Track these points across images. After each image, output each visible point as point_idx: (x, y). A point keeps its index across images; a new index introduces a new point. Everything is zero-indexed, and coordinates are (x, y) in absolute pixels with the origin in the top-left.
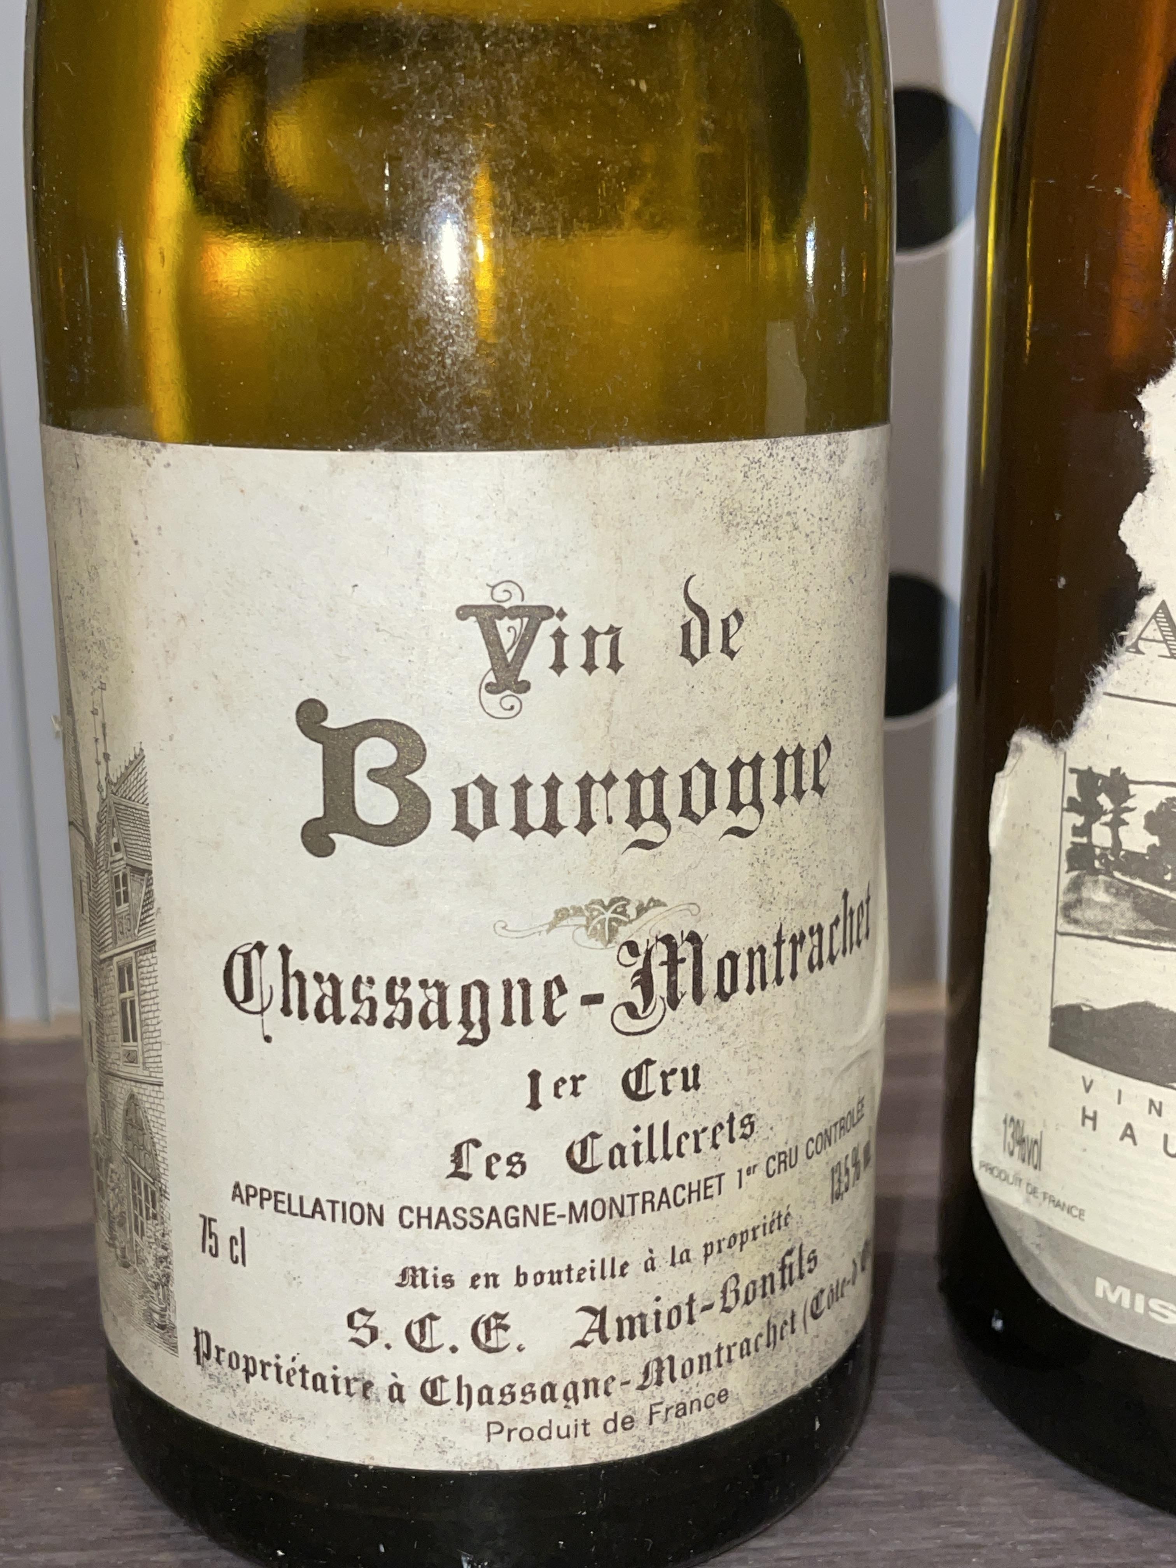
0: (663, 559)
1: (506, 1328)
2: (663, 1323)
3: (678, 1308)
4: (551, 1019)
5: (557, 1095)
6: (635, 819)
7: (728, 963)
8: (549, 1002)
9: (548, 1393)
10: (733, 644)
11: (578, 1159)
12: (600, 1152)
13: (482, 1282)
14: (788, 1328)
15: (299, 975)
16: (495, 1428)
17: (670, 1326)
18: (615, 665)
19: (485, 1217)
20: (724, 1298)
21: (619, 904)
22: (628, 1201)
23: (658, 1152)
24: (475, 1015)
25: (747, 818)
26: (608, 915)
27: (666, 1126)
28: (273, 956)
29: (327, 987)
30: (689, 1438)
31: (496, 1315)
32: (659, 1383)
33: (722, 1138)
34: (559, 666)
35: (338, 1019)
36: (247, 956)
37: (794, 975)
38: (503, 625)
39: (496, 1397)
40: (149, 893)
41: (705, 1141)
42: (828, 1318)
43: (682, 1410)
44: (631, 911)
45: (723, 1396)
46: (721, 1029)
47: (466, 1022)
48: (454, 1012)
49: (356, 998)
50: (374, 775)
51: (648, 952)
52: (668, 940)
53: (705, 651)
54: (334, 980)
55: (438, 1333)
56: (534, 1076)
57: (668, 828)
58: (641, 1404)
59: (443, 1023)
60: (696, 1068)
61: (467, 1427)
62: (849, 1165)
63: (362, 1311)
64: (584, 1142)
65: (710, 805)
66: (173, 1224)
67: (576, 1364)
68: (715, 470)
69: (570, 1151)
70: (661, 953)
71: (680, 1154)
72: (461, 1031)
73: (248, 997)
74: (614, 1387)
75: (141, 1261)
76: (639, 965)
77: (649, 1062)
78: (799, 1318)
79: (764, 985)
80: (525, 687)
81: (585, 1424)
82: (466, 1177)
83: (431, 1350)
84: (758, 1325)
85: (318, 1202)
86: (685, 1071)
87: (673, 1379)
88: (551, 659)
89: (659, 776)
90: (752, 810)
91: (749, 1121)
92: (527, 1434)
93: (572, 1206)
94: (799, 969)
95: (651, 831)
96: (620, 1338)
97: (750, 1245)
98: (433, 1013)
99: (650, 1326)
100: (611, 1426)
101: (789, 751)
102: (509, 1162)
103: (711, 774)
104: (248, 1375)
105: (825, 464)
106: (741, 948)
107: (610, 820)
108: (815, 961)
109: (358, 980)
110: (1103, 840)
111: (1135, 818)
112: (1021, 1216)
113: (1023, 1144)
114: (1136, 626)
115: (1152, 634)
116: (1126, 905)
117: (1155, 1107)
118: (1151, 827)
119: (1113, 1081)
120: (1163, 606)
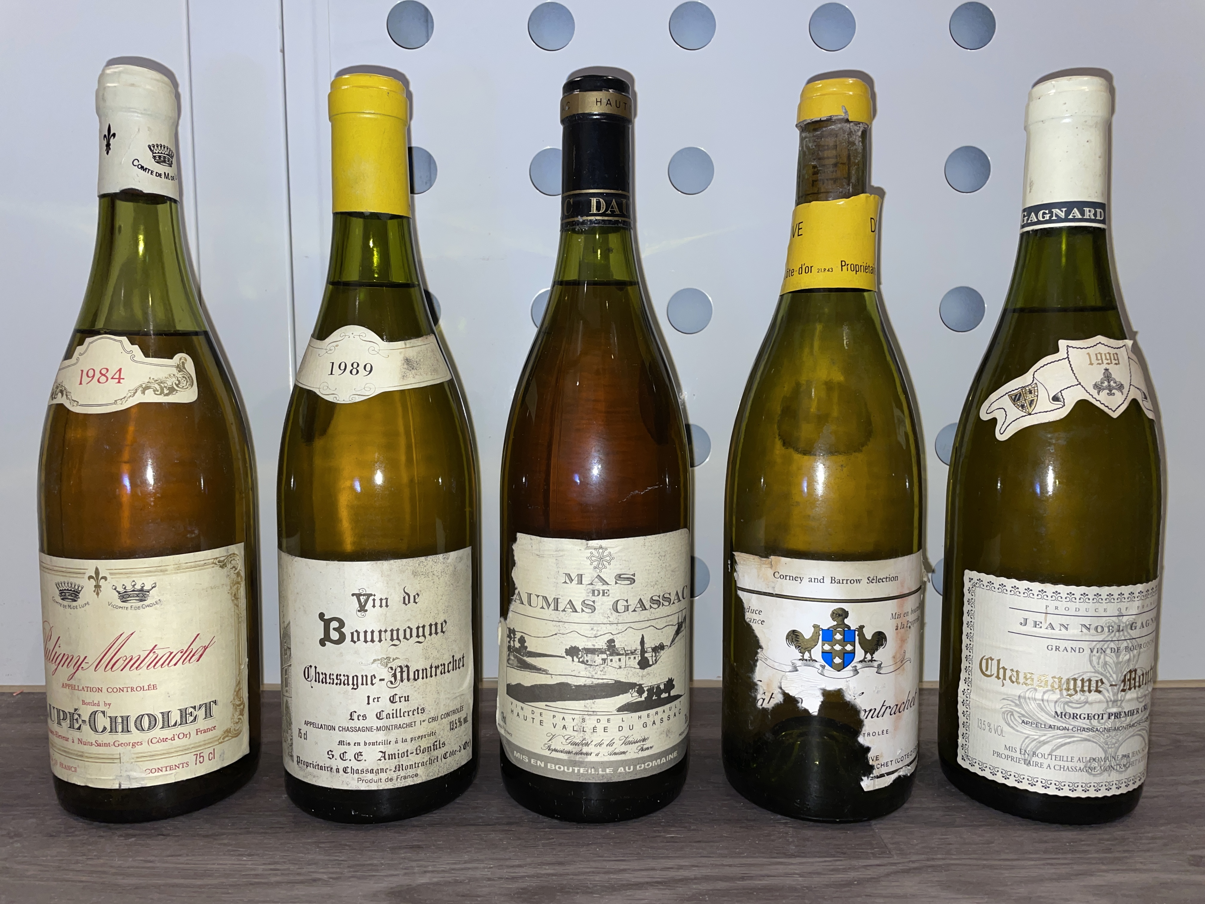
0: (398, 583)
1: (362, 755)
2: (400, 756)
3: (404, 753)
4: (372, 684)
5: (374, 701)
6: (392, 640)
7: (416, 672)
8: (372, 680)
9: (372, 771)
10: (417, 601)
11: (378, 716)
12: (384, 715)
13: (356, 744)
14: (436, 760)
15: (318, 673)
16: (359, 779)
17: (402, 757)
18: (387, 606)
19: (357, 729)
20: (417, 751)
21: (388, 658)
22: (391, 727)
23: (398, 715)
24: (355, 683)
25: (421, 639)
26: (386, 661)
27: (400, 709)
28: (313, 668)
29: (324, 676)
30: (407, 784)
31: (360, 752)
32: (399, 770)
33: (415, 713)
34: (374, 606)
35: (326, 683)
36: (308, 668)
37: (436, 675)
38: (361, 597)
39: (360, 772)
40: (290, 653)
41: (411, 713)
42: (449, 759)
43: (405, 778)
44: (391, 660)
45: (417, 775)
46: (415, 687)
47: (353, 684)
48: (351, 682)
49: (330, 678)
50: (334, 629)
51: (396, 670)
52: (401, 667)
53: (409, 602)
54: (325, 674)
55: (347, 756)
56: (368, 697)
57: (400, 641)
58: (395, 775)
59: (348, 684)
60: (408, 696)
61: (353, 779)
62: (457, 721)
63: (330, 751)
64: (380, 713)
65: (411, 636)
66: (293, 730)
67: (378, 765)
68: (411, 564)
69: (377, 715)
70: (399, 670)
71: (404, 716)
72: (352, 686)
73: (308, 677)
74: (388, 771)
75: (288, 740)
76: (393, 672)
77: (396, 695)
78: (439, 758)
79: (427, 677)
80: (366, 611)
81: (381, 779)
82: (353, 720)
83: (345, 760)
84: (426, 759)
85: (321, 725)
86: (405, 697)
87: (403, 770)
88: (372, 605)
89: (398, 630)
90: (423, 637)
91: (423, 709)
92: (367, 781)
93: (377, 727)
94: (437, 673)
95: (396, 642)
96: (389, 759)
97: (423, 739)
98: (346, 682)
99: (397, 757)
100: (387, 780)
101: (433, 624)
102: (363, 716)
103: (411, 630)
104: (307, 766)
105: (442, 560)
106: (420, 668)
107: (386, 640)
108: (443, 672)
109: (330, 674)
110: (512, 644)
111: (517, 640)
112: (503, 736)
113: (504, 718)
114: (515, 596)
115: (518, 598)
116: (516, 660)
117: (522, 708)
118: (519, 642)
119: (515, 702)
120: (519, 592)
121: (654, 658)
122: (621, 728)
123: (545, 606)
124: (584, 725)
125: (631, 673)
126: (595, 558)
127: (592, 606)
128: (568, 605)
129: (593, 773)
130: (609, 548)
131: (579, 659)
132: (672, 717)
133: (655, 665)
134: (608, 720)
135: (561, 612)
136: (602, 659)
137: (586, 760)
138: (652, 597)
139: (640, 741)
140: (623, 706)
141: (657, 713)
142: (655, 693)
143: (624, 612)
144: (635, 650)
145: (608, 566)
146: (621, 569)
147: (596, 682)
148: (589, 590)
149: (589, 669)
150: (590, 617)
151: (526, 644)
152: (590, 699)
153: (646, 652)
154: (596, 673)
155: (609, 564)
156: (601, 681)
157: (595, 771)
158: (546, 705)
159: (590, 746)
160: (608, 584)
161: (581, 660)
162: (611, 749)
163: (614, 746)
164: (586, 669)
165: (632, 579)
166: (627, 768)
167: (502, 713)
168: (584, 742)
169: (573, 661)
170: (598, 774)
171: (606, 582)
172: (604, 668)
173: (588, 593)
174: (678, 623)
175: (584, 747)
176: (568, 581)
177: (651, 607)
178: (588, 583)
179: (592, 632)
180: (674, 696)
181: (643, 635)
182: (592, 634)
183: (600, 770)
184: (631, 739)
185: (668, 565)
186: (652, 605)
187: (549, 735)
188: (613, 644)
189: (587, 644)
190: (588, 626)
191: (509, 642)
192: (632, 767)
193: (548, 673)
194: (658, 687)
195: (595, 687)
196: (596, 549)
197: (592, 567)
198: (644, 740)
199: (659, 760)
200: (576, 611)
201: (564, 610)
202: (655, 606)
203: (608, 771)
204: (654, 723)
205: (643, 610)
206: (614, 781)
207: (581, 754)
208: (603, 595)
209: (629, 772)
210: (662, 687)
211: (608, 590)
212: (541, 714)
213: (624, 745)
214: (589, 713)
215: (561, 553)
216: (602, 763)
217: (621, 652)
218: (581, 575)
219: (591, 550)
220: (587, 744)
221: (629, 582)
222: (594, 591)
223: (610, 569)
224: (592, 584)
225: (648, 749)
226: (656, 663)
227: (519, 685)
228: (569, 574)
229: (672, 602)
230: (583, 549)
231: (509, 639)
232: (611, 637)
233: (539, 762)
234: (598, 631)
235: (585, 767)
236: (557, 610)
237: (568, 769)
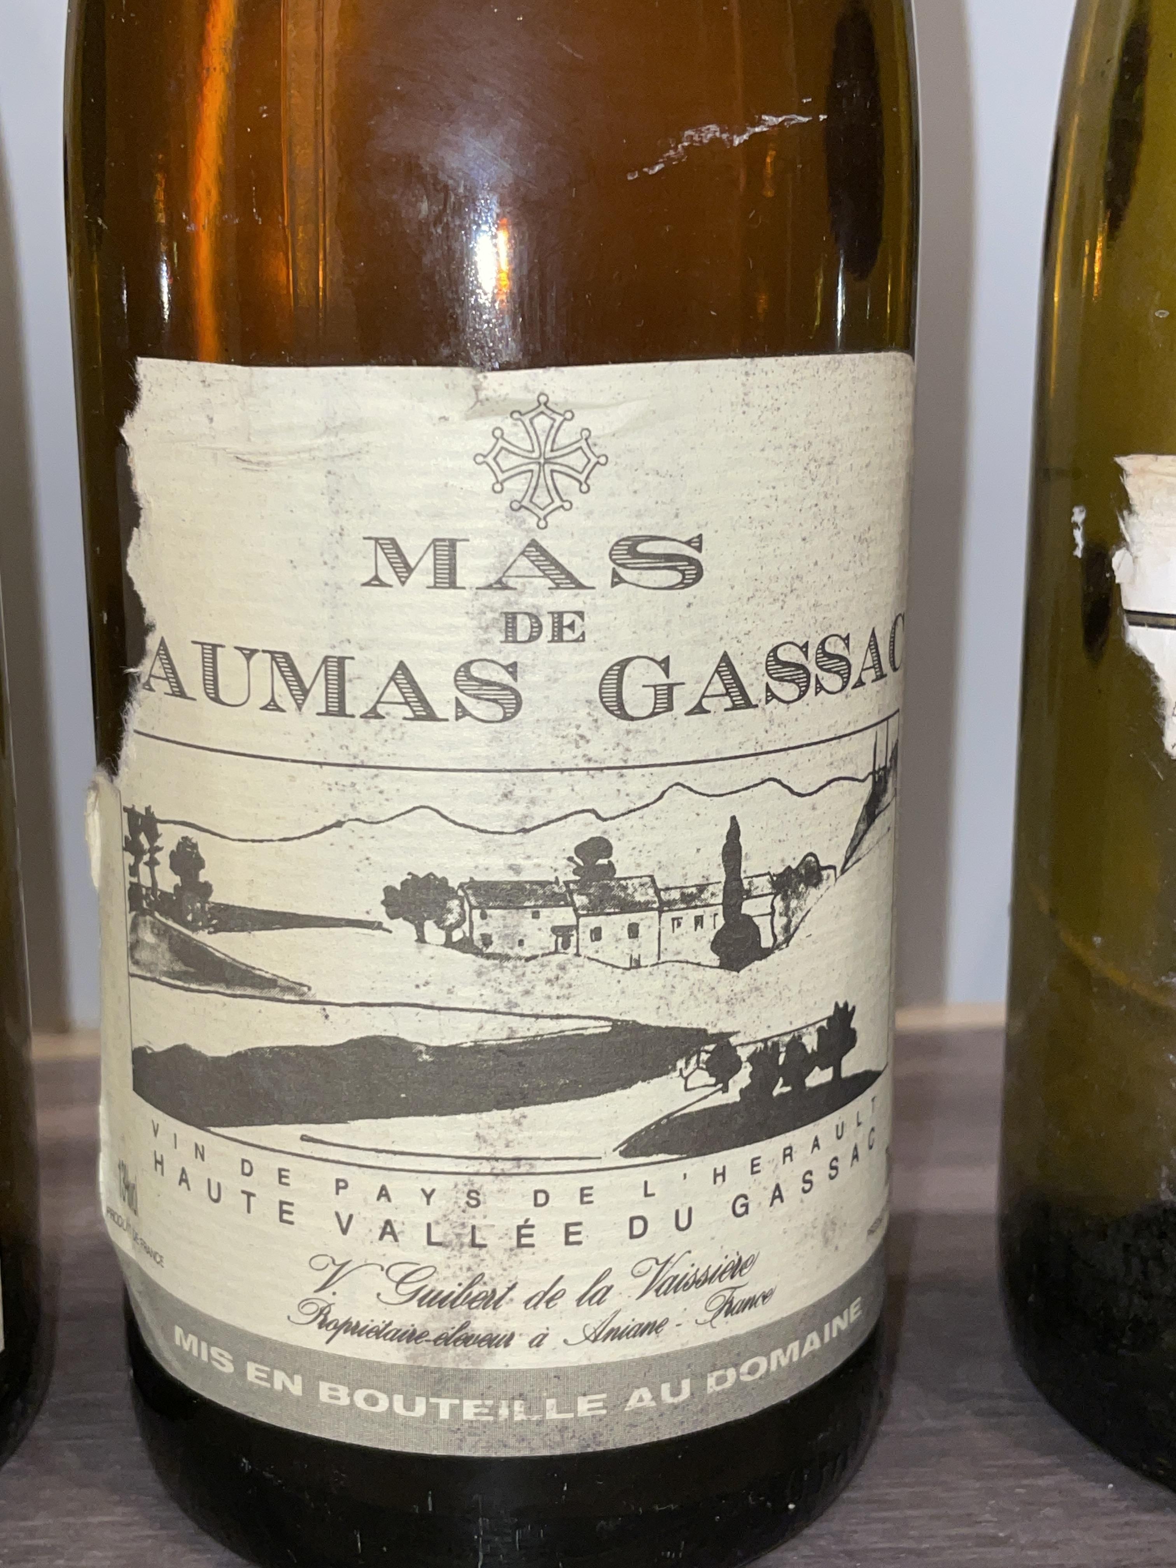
110: (145, 880)
111: (163, 857)
112: (130, 1262)
113: (129, 1190)
114: (147, 663)
115: (158, 671)
116: (164, 946)
117: (199, 1152)
118: (175, 866)
119: (170, 1125)
120: (163, 642)
121: (780, 922)
122: (638, 1226)
123: (285, 700)
124: (476, 1217)
125: (682, 988)
126: (515, 461)
127: (505, 687)
128: (392, 688)
129: (518, 1418)
130: (582, 407)
131: (449, 930)
132: (844, 1164)
133: (786, 951)
134: (584, 1194)
135: (358, 720)
136: (555, 930)
137: (488, 1366)
138: (775, 650)
139: (719, 1274)
140: (647, 1129)
141: (788, 1153)
142: (783, 1071)
143: (653, 714)
144: (701, 888)
145: (578, 500)
146: (639, 515)
147: (527, 1029)
148: (490, 615)
149: (497, 973)
150: (495, 739)
151: (203, 876)
152: (500, 1105)
153: (749, 895)
154: (527, 992)
155: (585, 487)
156: (549, 1027)
157: (528, 1410)
158: (304, 1138)
159: (504, 1307)
160: (580, 586)
161: (457, 935)
162: (595, 1316)
163: (612, 1301)
164: (480, 974)
165: (691, 561)
166: (665, 1388)
167: (122, 1166)
168: (476, 1290)
169: (421, 940)
170: (539, 1423)
171: (569, 575)
172: (562, 968)
173: (486, 629)
174: (873, 773)
175: (479, 1312)
176: (387, 575)
177: (771, 695)
178: (482, 582)
179: (504, 807)
180: (856, 1077)
181: (733, 818)
182: (507, 818)
183: (551, 1403)
184: (680, 1270)
185: (841, 504)
186: (774, 685)
187: (321, 1262)
188: (603, 861)
189: (482, 861)
190: (488, 784)
191: (134, 870)
192: (686, 1385)
193: (309, 996)
194: (796, 1044)
195: (527, 1052)
196: (516, 414)
197: (503, 502)
198: (737, 1268)
199: (794, 1346)
200: (431, 717)
201: (373, 714)
202: (788, 691)
203: (583, 1406)
204: (778, 1194)
205: (735, 707)
206: (610, 1446)
207: (466, 1341)
208: (558, 637)
209: (675, 1407)
210: (811, 1042)
211: (581, 614)
212: (282, 1175)
213: (652, 1293)
214: (499, 1166)
215: (353, 441)
216: (559, 1374)
217: (639, 898)
218: (453, 543)
219: (495, 421)
220: (492, 1300)
221: (675, 577)
222: (511, 619)
223: (589, 514)
224: (506, 587)
225: (751, 1303)
226: (787, 941)
227: (181, 1052)
228: (393, 541)
229: (853, 680)
230: (455, 416)
231: (130, 859)
232: (596, 829)
233: (280, 1377)
234: (533, 801)
235: (482, 1396)
236: (341, 712)
237: (409, 1405)
